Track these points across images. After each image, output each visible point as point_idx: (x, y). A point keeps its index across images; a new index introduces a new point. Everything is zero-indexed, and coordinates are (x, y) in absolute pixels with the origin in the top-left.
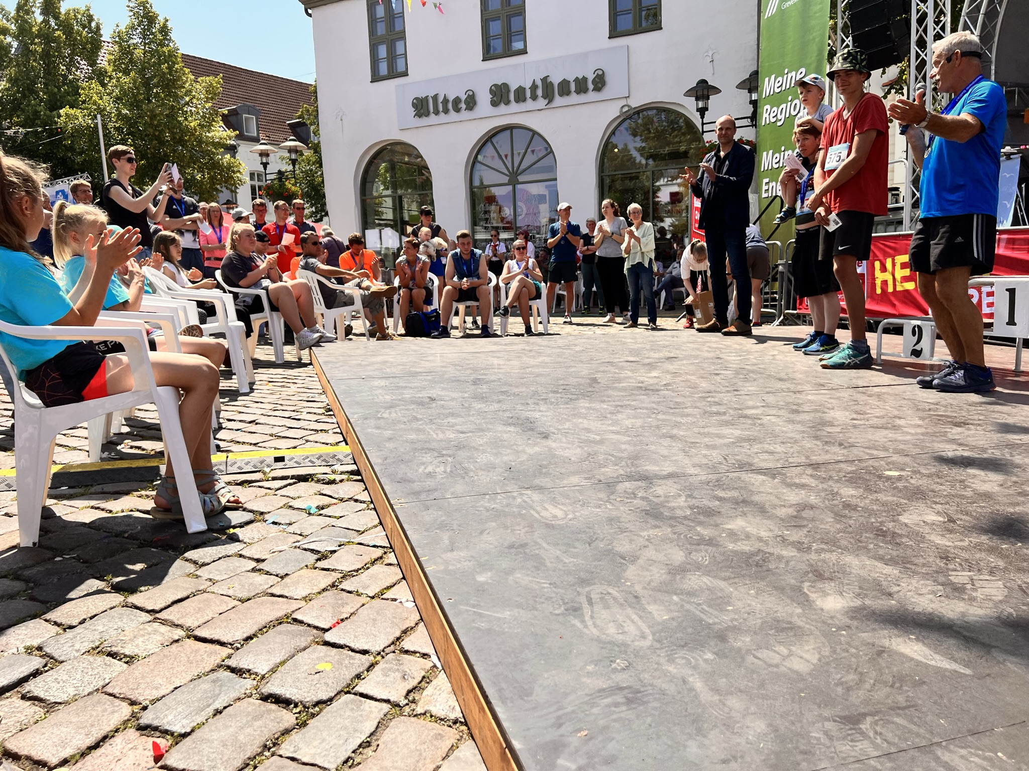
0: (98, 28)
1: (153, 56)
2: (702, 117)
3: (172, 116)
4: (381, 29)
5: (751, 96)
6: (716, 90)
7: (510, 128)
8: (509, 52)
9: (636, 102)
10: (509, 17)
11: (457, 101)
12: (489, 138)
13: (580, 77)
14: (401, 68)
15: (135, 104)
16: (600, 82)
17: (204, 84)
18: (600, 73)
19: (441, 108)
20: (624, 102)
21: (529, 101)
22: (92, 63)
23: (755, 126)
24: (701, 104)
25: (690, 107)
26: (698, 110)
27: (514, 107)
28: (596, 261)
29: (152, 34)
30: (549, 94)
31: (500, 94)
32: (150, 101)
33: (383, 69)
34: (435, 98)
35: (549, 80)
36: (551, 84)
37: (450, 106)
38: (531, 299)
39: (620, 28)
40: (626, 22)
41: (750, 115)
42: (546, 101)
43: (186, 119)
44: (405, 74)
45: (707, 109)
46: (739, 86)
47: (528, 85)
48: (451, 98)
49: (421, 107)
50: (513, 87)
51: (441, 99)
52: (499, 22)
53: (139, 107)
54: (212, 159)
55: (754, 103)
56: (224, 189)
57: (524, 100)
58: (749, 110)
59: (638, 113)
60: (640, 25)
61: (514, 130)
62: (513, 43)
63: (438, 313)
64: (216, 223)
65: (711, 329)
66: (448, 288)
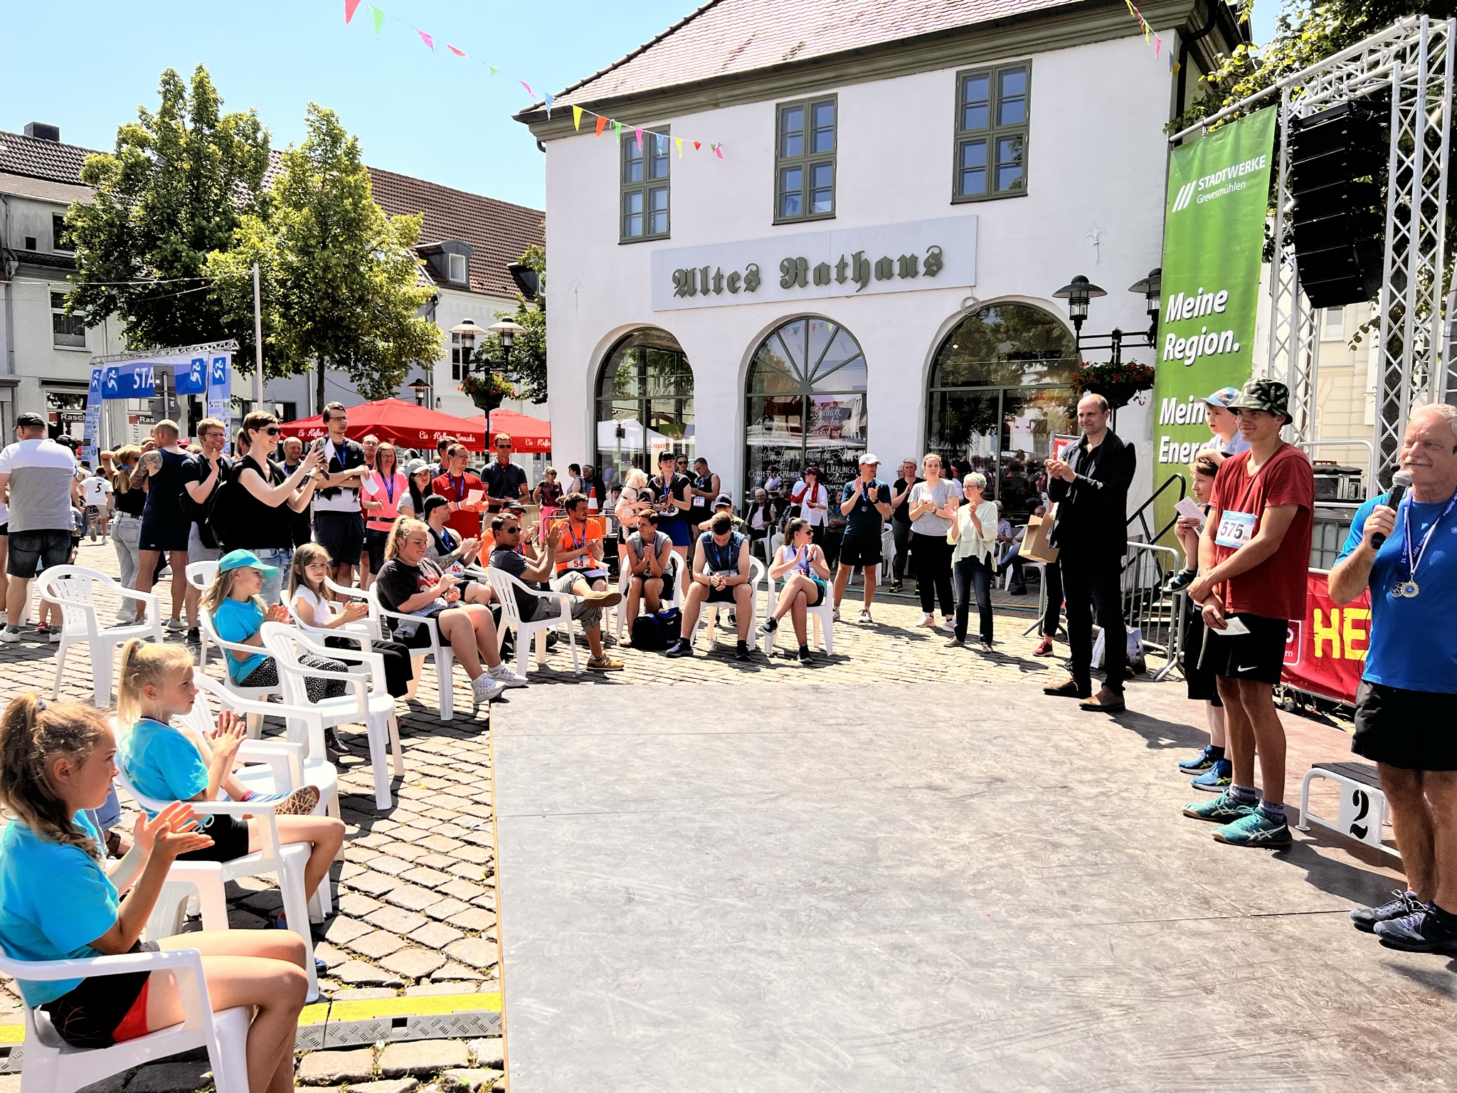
0: (266, 141)
1: (334, 186)
2: (1078, 327)
3: (353, 268)
4: (638, 174)
5: (1150, 305)
6: (1099, 291)
7: (806, 318)
8: (810, 216)
9: (986, 294)
10: (813, 167)
11: (734, 278)
12: (777, 329)
13: (908, 256)
14: (661, 229)
15: (304, 251)
16: (935, 265)
17: (398, 225)
18: (936, 251)
19: (711, 285)
20: (968, 293)
21: (834, 284)
22: (255, 187)
23: (1155, 345)
24: (1077, 310)
25: (1062, 310)
26: (1072, 318)
27: (812, 290)
28: (910, 538)
29: (335, 156)
30: (862, 277)
31: (794, 273)
32: (325, 247)
33: (637, 227)
34: (705, 271)
35: (864, 257)
36: (866, 262)
37: (724, 284)
38: (809, 605)
39: (969, 191)
40: (975, 183)
41: (1147, 329)
42: (859, 285)
43: (371, 269)
44: (666, 237)
45: (1085, 317)
46: (1137, 287)
47: (833, 262)
48: (727, 273)
49: (685, 284)
50: (813, 265)
51: (712, 273)
52: (800, 174)
53: (307, 253)
54: (400, 324)
55: (1154, 314)
56: (414, 365)
57: (828, 282)
58: (1147, 324)
59: (988, 308)
60: (997, 188)
61: (811, 322)
62: (818, 204)
63: (680, 614)
64: (387, 471)
65: (1065, 691)
66: (695, 584)
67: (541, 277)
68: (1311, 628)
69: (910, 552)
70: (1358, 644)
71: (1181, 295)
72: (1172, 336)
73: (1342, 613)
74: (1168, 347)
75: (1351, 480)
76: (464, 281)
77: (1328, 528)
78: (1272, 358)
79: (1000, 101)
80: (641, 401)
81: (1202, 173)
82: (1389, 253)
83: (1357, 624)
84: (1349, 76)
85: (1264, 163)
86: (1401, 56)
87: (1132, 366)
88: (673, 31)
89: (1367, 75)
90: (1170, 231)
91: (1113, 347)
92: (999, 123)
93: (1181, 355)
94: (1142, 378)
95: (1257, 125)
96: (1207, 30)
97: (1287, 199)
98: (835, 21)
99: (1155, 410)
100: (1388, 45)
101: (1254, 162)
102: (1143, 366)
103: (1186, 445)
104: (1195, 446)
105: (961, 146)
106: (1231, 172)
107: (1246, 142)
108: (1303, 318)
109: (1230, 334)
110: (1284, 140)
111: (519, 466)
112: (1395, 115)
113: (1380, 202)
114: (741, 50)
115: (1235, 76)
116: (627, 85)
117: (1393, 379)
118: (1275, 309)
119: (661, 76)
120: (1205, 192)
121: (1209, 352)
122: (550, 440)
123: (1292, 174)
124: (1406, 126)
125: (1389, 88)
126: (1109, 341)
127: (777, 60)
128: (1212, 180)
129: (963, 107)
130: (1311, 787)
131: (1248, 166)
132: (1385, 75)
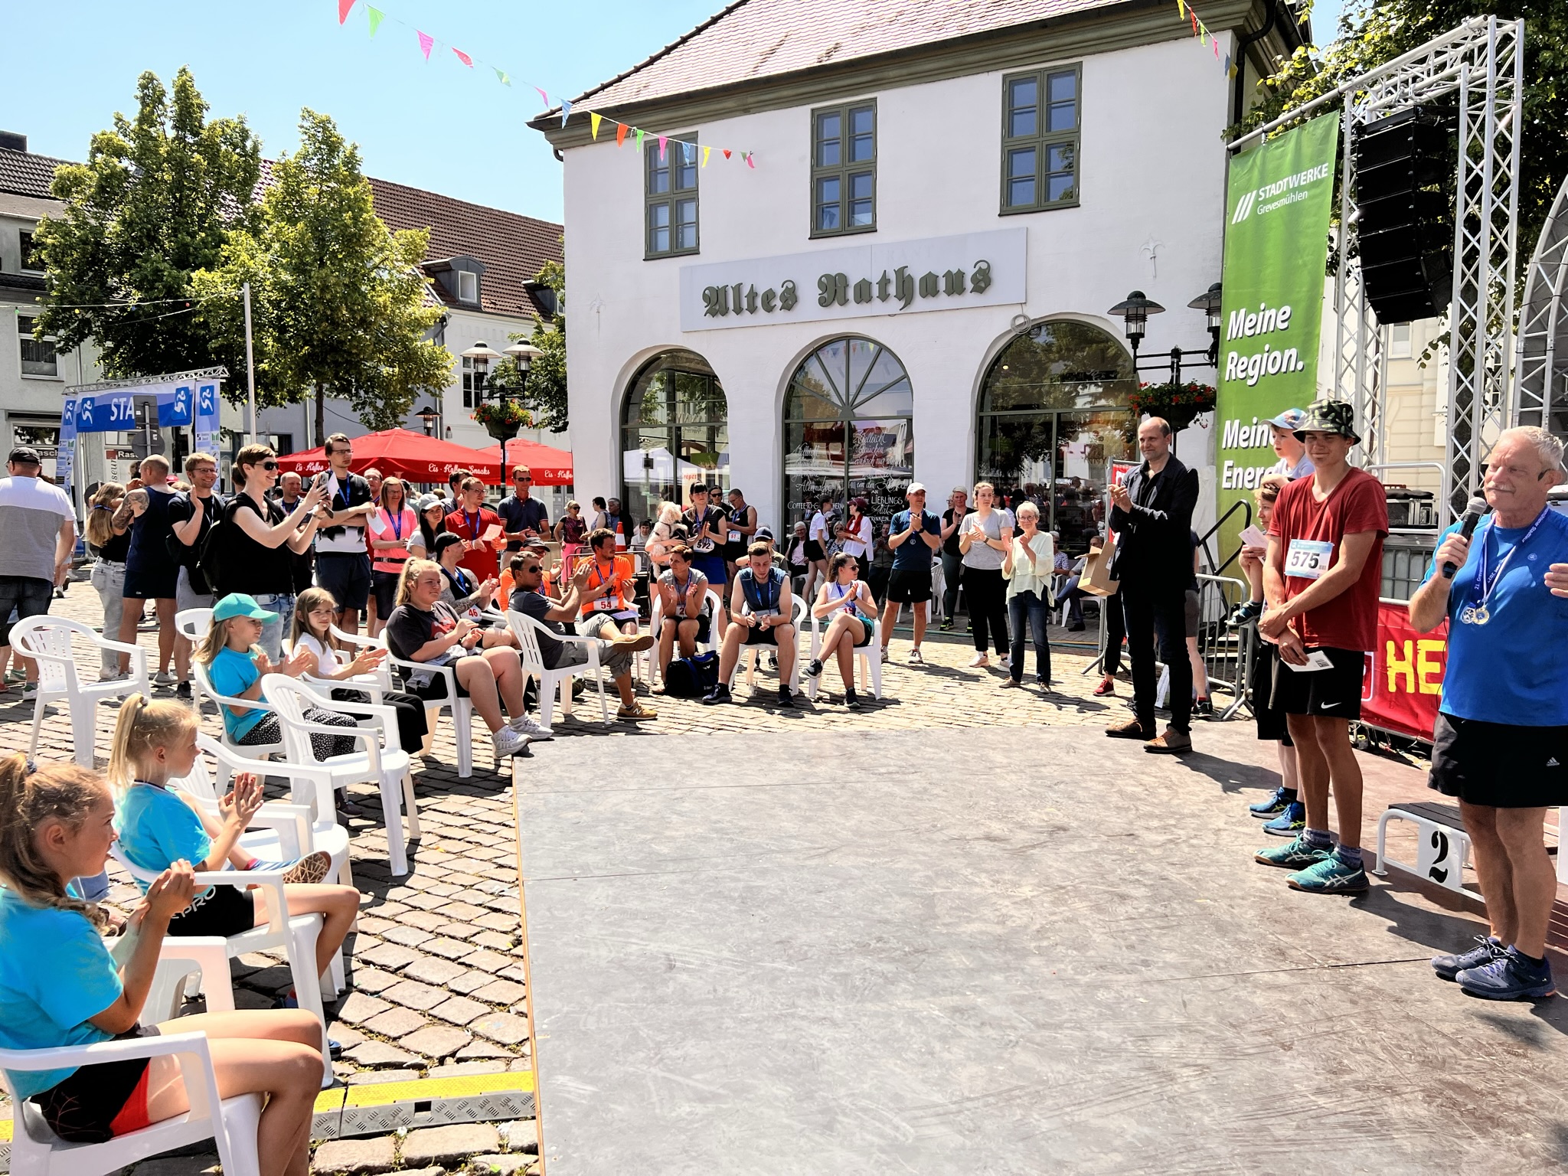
0: (255, 149)
1: (332, 199)
2: (1135, 346)
3: (354, 287)
4: (664, 184)
5: (1210, 321)
6: (1157, 308)
7: (847, 338)
8: (849, 229)
9: (1037, 312)
10: (852, 177)
11: (769, 296)
12: (816, 350)
13: (954, 271)
14: (689, 242)
15: (299, 269)
16: (983, 280)
17: (402, 241)
18: (984, 266)
19: (745, 304)
20: (1018, 311)
21: (877, 302)
22: (245, 199)
23: (1216, 364)
24: (1133, 328)
25: (1118, 328)
26: (1128, 336)
27: (853, 308)
28: (962, 572)
29: (332, 166)
30: (906, 293)
31: (833, 290)
32: (322, 265)
33: (664, 241)
34: (738, 289)
35: (907, 272)
36: (910, 278)
37: (759, 302)
38: (856, 646)
39: (1017, 202)
40: (1025, 193)
41: (1208, 347)
42: (902, 303)
43: (373, 288)
44: (695, 252)
45: (1142, 335)
46: (1196, 303)
47: (875, 278)
48: (761, 290)
49: (716, 302)
50: (853, 281)
51: (746, 291)
52: (837, 184)
53: (304, 272)
54: (406, 347)
55: (1215, 331)
56: (421, 392)
57: (869, 300)
58: (1207, 341)
59: (1039, 326)
60: (1047, 198)
61: (852, 342)
62: (857, 216)
63: (717, 658)
64: (394, 508)
65: (1129, 733)
66: (733, 625)
67: (559, 295)
68: (1384, 660)
69: (961, 587)
70: (1432, 678)
71: (1243, 311)
72: (1234, 354)
73: (1415, 645)
74: (1230, 366)
75: (1422, 505)
76: (475, 301)
77: (1400, 555)
78: (1339, 377)
79: (1049, 106)
80: (670, 429)
81: (1263, 182)
82: (1458, 265)
83: (1432, 656)
84: (1415, 79)
85: (1327, 171)
86: (1468, 58)
87: (1192, 386)
88: (699, 31)
89: (1433, 78)
90: (1230, 243)
91: (1172, 367)
92: (1049, 129)
93: (1243, 375)
94: (1203, 400)
95: (1319, 132)
96: (1265, 31)
97: (1352, 210)
98: (873, 21)
99: (1217, 434)
100: (1456, 46)
101: (1316, 171)
102: (1203, 387)
103: (1250, 469)
104: (1259, 471)
105: (1009, 155)
106: (1292, 181)
107: (1307, 150)
108: (1370, 335)
109: (1294, 352)
110: (1347, 147)
111: (540, 501)
112: (1464, 120)
113: (1448, 211)
114: (773, 51)
115: (1295, 80)
116: (651, 89)
117: (1464, 398)
118: (1341, 325)
119: (688, 79)
120: (1266, 202)
121: (1272, 371)
122: (571, 471)
123: (1357, 183)
124: (1474, 131)
125: (1457, 92)
126: (1168, 361)
127: (812, 63)
128: (1273, 189)
129: (1010, 112)
130: (1388, 829)
131: (1310, 175)
132: (1453, 78)
